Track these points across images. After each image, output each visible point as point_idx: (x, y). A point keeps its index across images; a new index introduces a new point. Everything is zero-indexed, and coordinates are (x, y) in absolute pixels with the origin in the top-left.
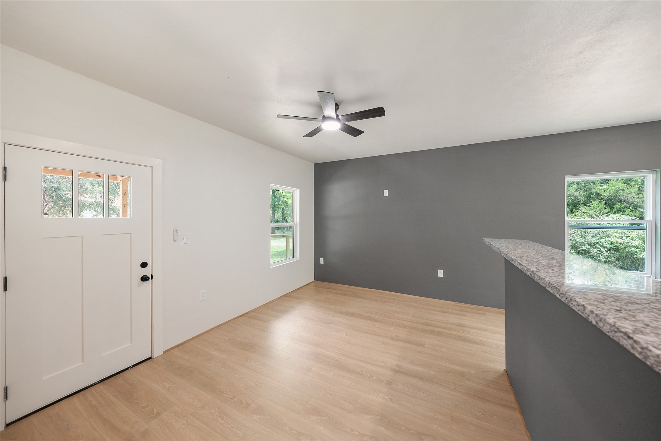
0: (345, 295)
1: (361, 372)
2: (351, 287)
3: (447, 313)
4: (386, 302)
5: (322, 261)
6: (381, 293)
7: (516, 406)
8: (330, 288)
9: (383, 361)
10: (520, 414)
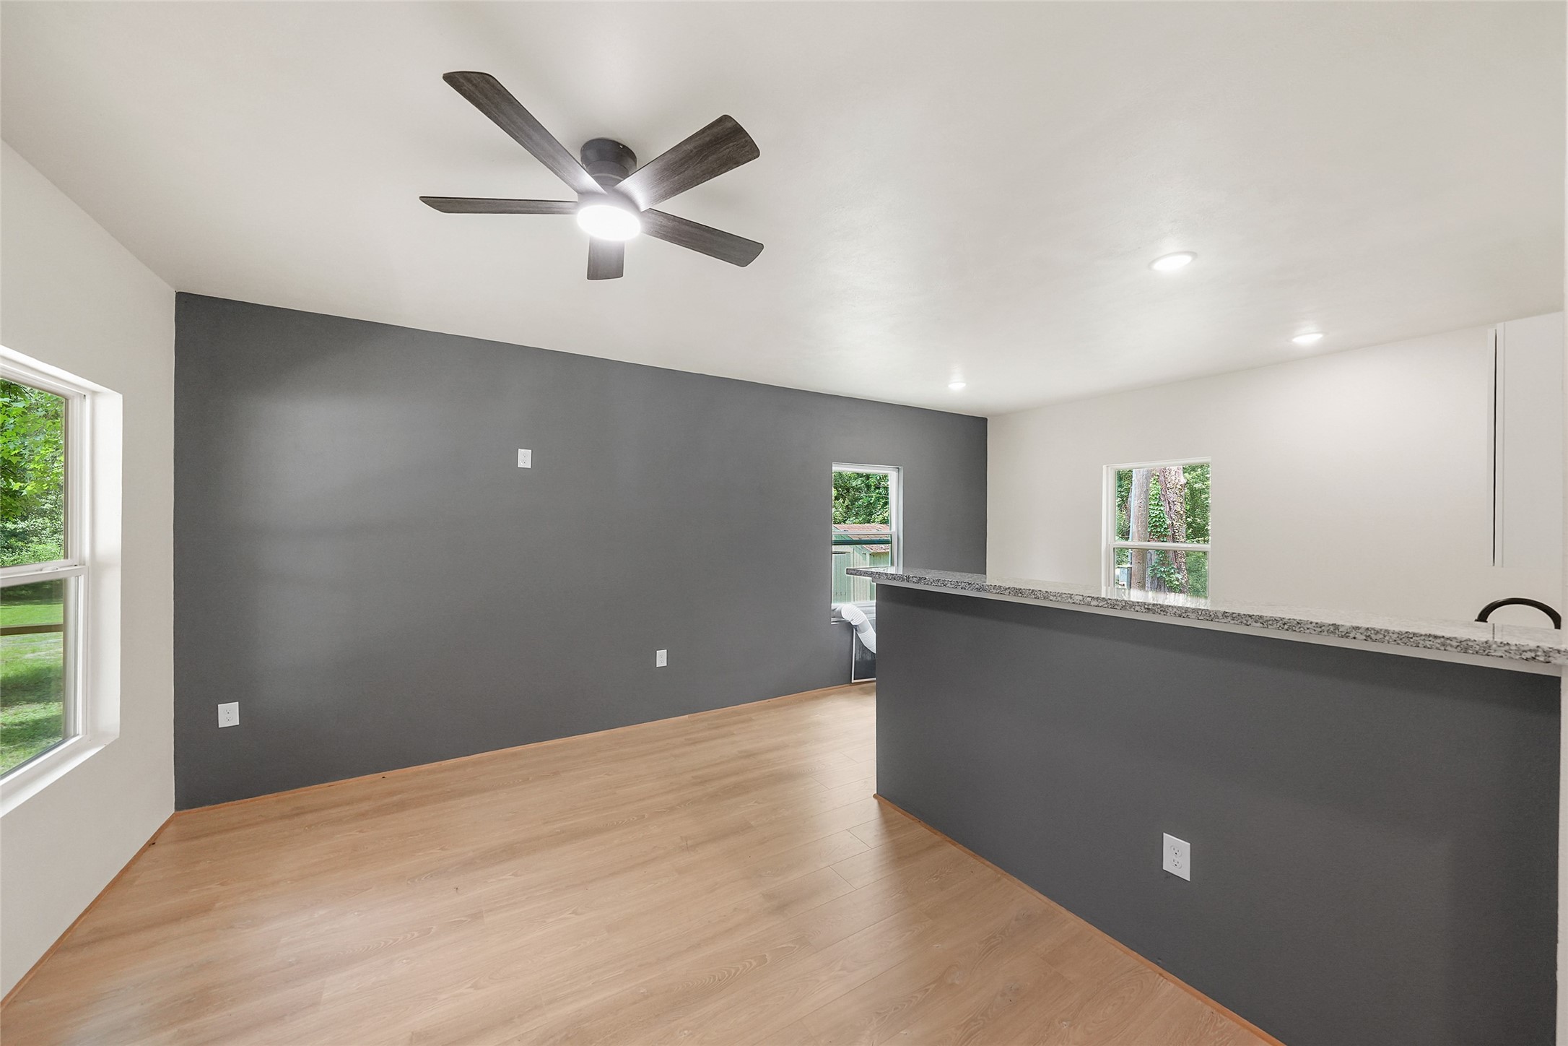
0: (401, 806)
1: (733, 971)
2: (388, 774)
3: (703, 741)
4: (556, 773)
5: (229, 715)
6: (514, 754)
7: (937, 838)
8: (300, 812)
9: (735, 909)
10: (953, 844)
